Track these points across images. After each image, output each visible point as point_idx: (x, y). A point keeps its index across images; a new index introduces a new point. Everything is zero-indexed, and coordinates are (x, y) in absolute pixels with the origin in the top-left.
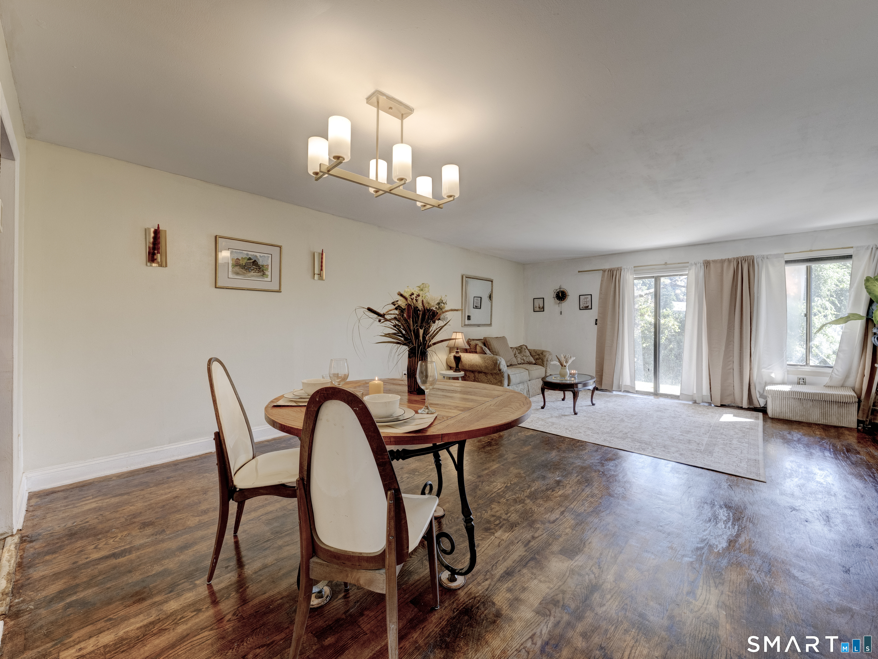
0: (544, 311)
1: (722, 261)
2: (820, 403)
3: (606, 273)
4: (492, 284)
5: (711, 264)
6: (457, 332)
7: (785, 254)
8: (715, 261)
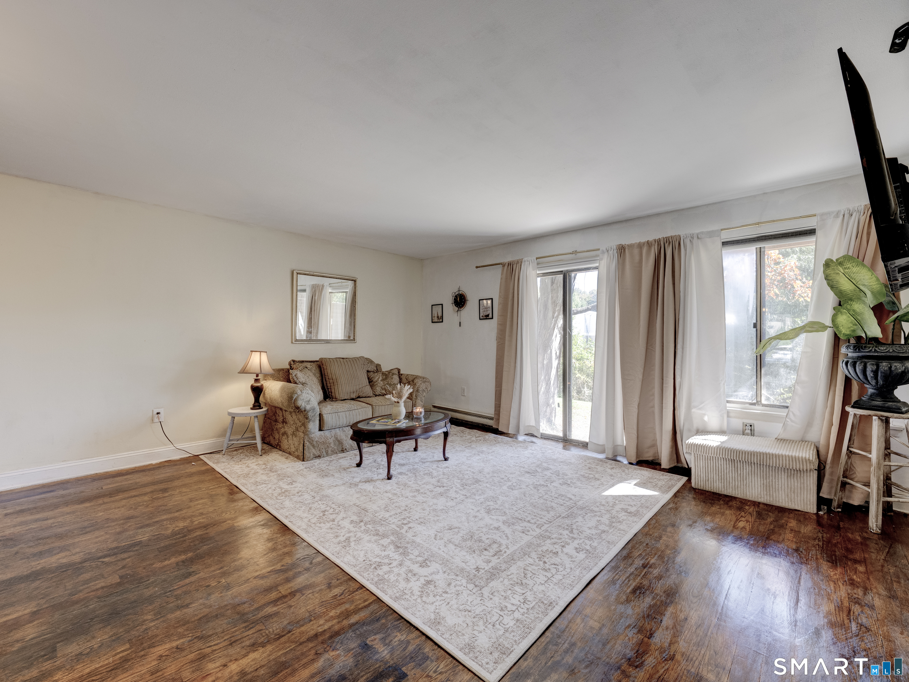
0: (442, 322)
1: (640, 246)
2: (762, 469)
3: (506, 267)
4: (355, 285)
5: (627, 250)
6: (260, 352)
7: (722, 230)
8: (631, 246)
